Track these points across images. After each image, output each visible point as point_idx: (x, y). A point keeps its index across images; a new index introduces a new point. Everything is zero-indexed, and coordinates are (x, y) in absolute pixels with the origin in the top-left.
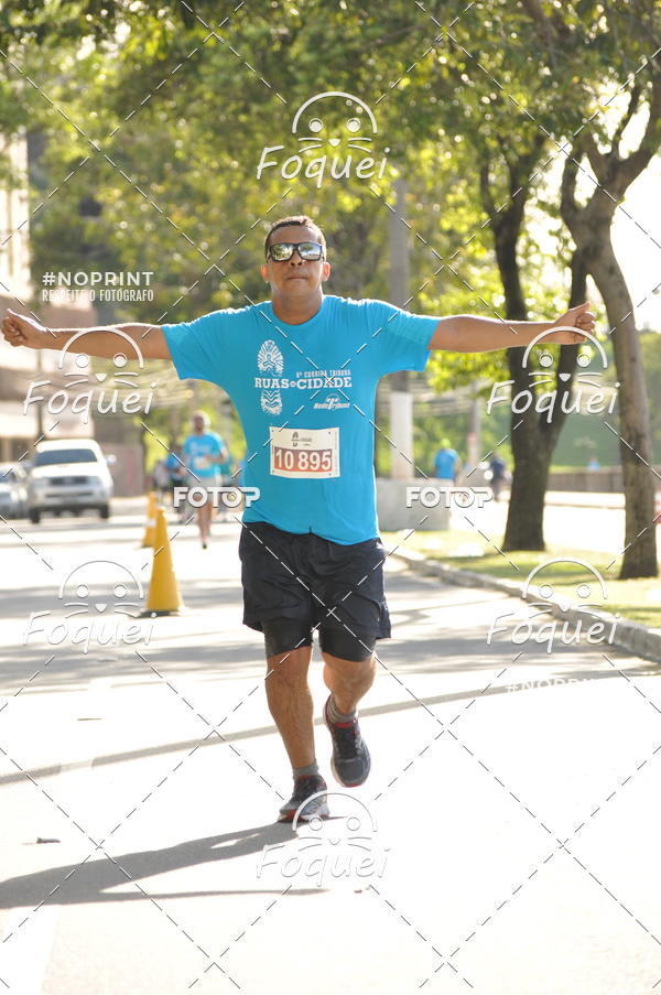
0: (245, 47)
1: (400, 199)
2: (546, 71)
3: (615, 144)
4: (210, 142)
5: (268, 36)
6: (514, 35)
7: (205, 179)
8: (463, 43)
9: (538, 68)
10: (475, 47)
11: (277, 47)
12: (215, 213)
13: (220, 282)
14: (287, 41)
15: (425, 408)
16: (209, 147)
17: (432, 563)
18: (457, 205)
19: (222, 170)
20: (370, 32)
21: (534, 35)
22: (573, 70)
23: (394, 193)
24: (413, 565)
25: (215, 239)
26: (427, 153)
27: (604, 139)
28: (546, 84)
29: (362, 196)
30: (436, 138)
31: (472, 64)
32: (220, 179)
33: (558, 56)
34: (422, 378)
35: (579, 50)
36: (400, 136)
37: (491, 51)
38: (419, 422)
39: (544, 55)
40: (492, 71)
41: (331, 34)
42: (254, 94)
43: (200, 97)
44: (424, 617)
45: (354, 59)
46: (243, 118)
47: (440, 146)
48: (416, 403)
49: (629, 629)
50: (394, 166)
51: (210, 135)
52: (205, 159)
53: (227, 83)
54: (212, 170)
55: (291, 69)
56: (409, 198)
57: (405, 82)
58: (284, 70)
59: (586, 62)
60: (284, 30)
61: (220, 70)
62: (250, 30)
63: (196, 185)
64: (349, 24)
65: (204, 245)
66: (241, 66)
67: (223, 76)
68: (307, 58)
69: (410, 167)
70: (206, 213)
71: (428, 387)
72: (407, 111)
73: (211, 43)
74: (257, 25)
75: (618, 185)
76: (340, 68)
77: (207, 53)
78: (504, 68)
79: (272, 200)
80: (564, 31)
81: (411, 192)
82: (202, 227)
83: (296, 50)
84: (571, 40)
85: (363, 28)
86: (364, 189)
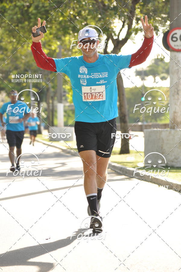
0: (17, 9)
1: (60, 50)
2: (99, 16)
3: (118, 36)
4: (7, 34)
5: (23, 6)
6: (91, 6)
7: (6, 44)
8: (77, 8)
9: (97, 15)
10: (80, 9)
11: (26, 8)
12: (9, 54)
13: (10, 73)
14: (29, 7)
15: (67, 108)
16: (7, 36)
17: (69, 150)
18: (76, 52)
19: (11, 42)
20: (52, 5)
21: (96, 6)
22: (107, 16)
23: (58, 49)
24: (63, 150)
25: (9, 61)
26: (67, 38)
27: (115, 35)
28: (100, 19)
29: (50, 50)
30: (70, 34)
31: (79, 14)
32: (10, 44)
33: (103, 12)
34: (66, 99)
35: (109, 10)
36: (60, 33)
37: (85, 10)
38: (65, 111)
39: (99, 12)
40: (85, 16)
41: (41, 5)
42: (20, 21)
43: (5, 22)
44: (66, 164)
45: (47, 12)
46: (17, 28)
47: (71, 36)
48: (64, 106)
49: (122, 168)
50: (59, 41)
51: (7, 32)
52: (6, 39)
53: (12, 18)
54: (8, 42)
55: (30, 14)
56: (62, 50)
57: (61, 19)
58: (28, 15)
59: (110, 14)
60: (28, 4)
61: (10, 15)
62: (18, 4)
63: (4, 46)
64: (46, 2)
65: (6, 63)
66: (16, 14)
67: (11, 16)
68: (34, 12)
69: (63, 42)
70: (6, 54)
71: (68, 102)
72: (62, 27)
73: (7, 7)
74: (20, 2)
75: (119, 47)
76: (43, 14)
77: (7, 10)
78: (88, 15)
79: (25, 50)
80: (104, 5)
81: (63, 48)
82: (6, 58)
83: (31, 9)
84: (106, 8)
85: (50, 4)
86: (50, 48)
